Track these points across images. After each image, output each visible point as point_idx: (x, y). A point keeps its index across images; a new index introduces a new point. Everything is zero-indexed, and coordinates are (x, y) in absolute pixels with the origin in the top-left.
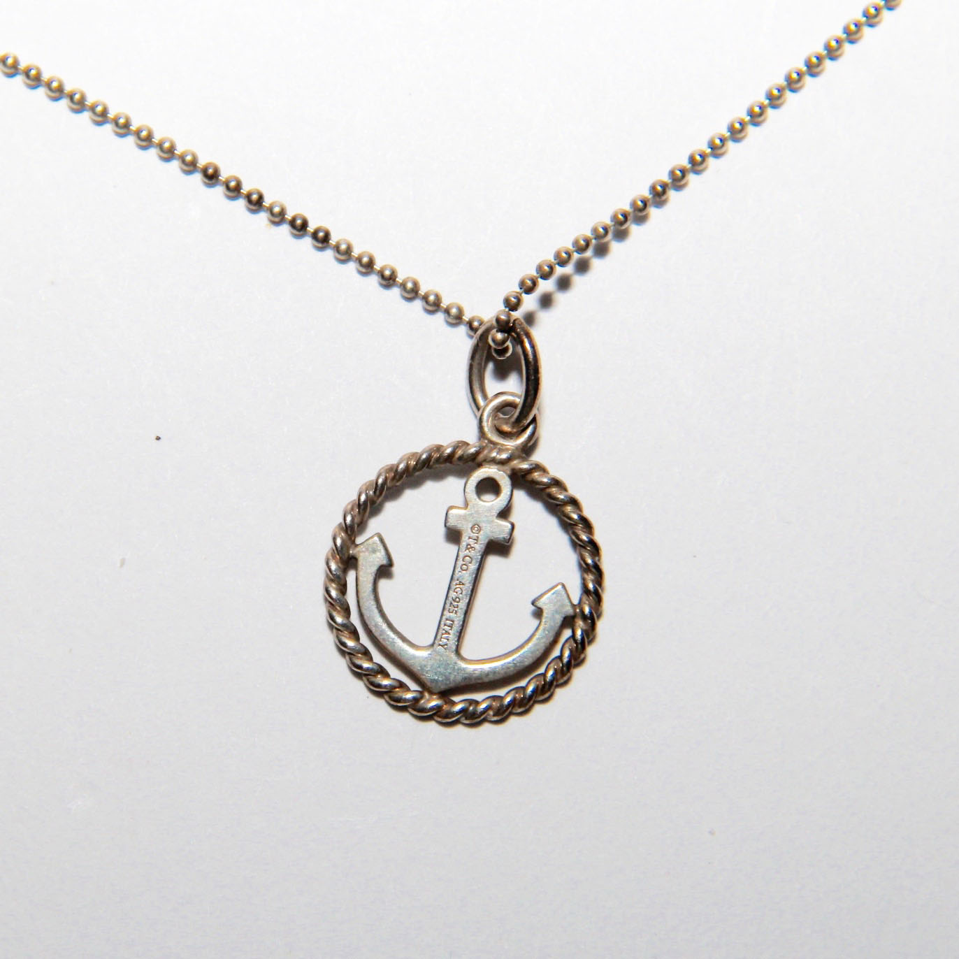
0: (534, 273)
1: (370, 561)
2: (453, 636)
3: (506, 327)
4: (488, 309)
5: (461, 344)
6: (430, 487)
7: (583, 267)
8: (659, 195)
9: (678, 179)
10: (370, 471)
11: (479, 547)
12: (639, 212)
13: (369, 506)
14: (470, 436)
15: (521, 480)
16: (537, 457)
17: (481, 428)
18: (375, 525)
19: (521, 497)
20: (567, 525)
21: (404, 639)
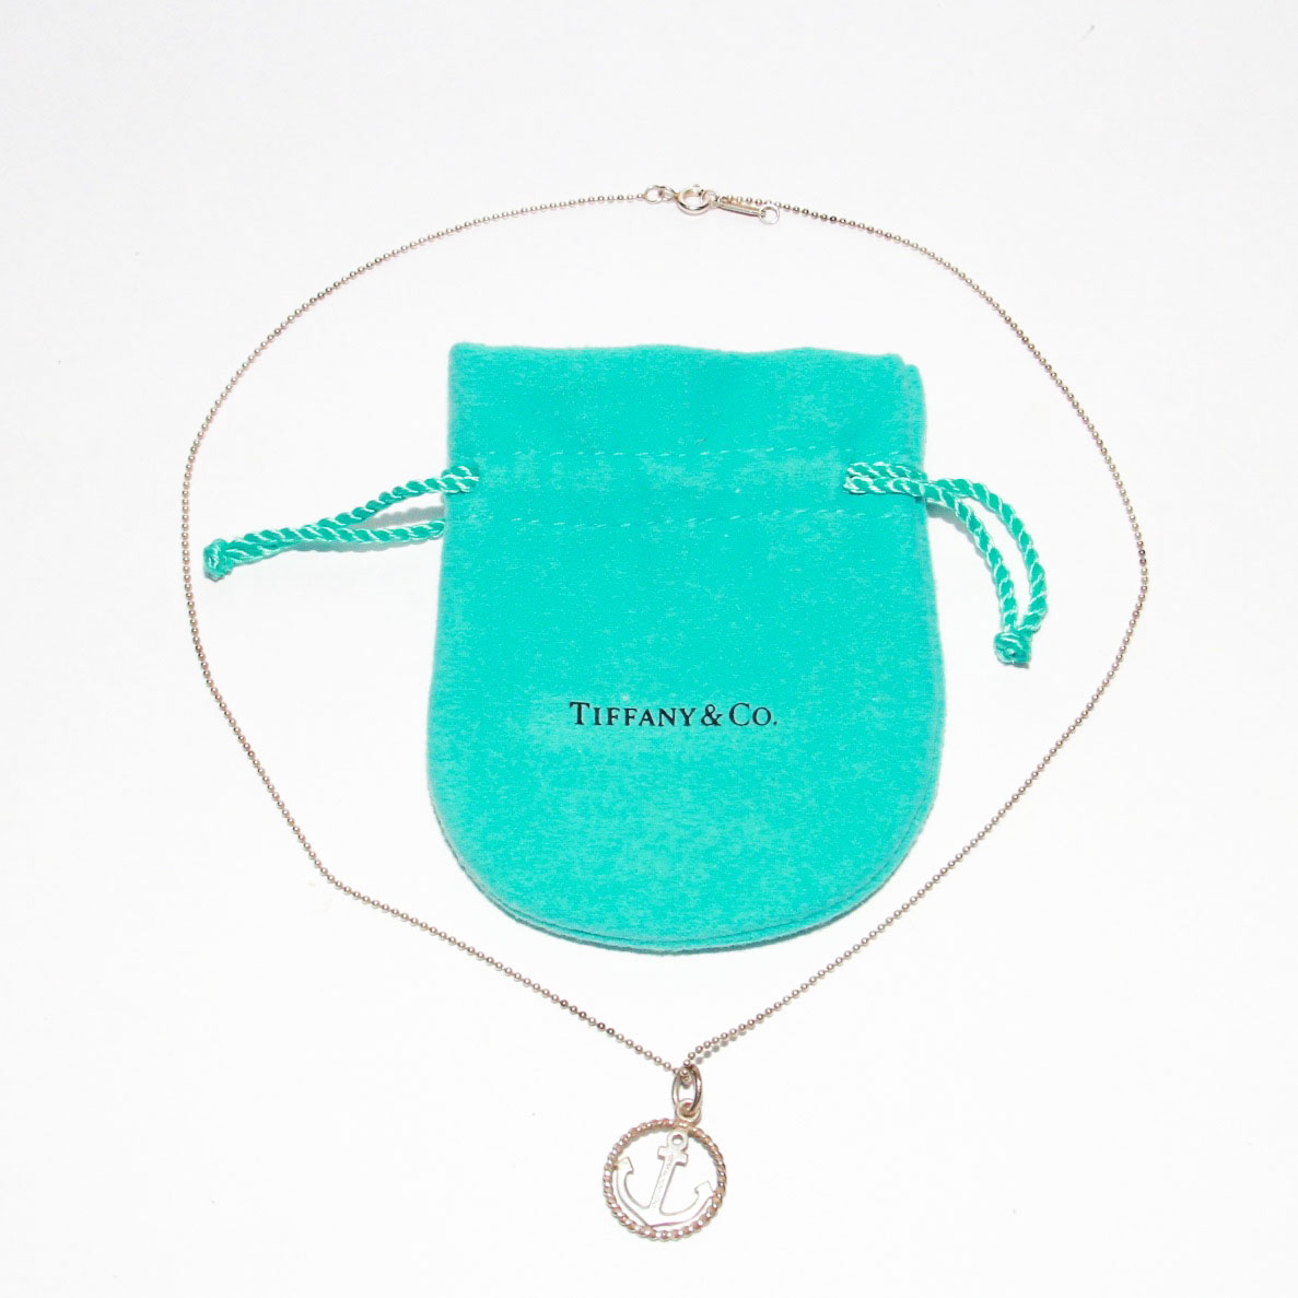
0: (694, 1051)
1: (623, 1168)
2: (659, 1203)
3: (690, 1068)
4: (678, 1064)
5: (670, 1077)
6: (651, 1136)
7: (716, 1049)
8: (760, 1018)
9: (769, 1013)
10: (625, 1130)
11: (673, 1163)
12: (751, 1024)
13: (626, 1142)
14: (671, 1116)
15: (691, 1134)
16: (699, 1126)
17: (676, 1112)
18: (627, 1152)
19: (691, 1140)
20: (712, 1154)
21: (634, 1201)
